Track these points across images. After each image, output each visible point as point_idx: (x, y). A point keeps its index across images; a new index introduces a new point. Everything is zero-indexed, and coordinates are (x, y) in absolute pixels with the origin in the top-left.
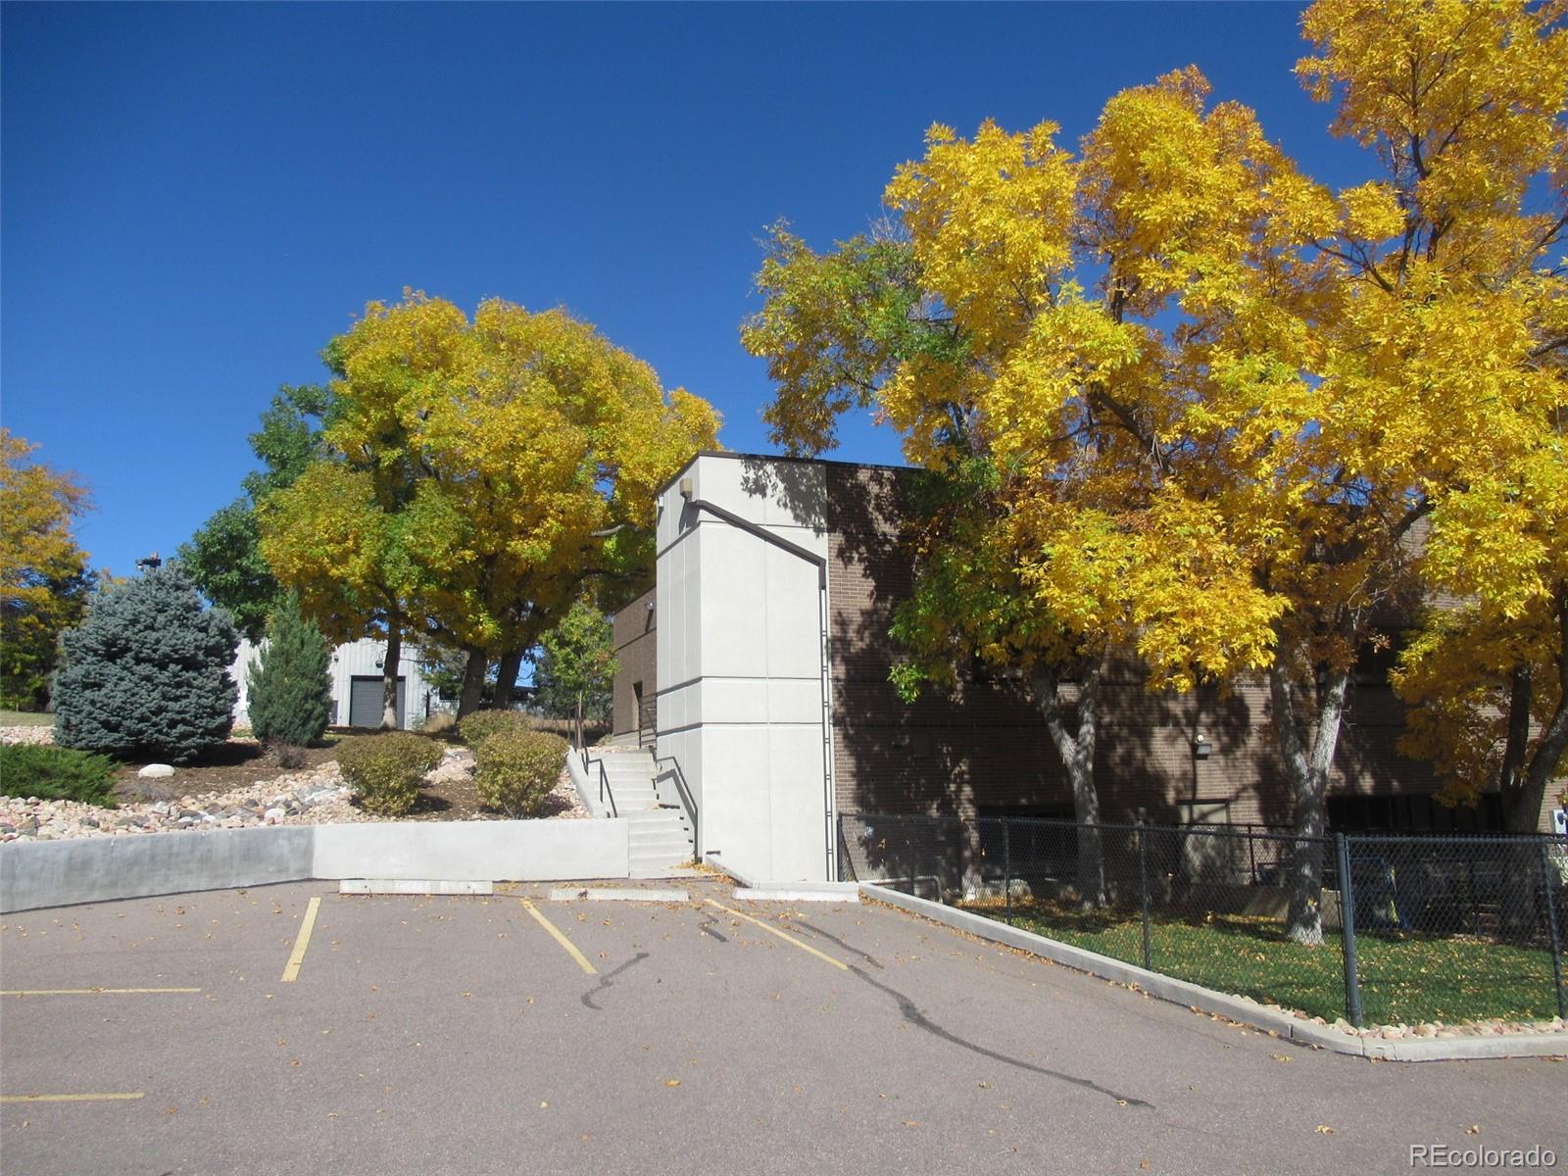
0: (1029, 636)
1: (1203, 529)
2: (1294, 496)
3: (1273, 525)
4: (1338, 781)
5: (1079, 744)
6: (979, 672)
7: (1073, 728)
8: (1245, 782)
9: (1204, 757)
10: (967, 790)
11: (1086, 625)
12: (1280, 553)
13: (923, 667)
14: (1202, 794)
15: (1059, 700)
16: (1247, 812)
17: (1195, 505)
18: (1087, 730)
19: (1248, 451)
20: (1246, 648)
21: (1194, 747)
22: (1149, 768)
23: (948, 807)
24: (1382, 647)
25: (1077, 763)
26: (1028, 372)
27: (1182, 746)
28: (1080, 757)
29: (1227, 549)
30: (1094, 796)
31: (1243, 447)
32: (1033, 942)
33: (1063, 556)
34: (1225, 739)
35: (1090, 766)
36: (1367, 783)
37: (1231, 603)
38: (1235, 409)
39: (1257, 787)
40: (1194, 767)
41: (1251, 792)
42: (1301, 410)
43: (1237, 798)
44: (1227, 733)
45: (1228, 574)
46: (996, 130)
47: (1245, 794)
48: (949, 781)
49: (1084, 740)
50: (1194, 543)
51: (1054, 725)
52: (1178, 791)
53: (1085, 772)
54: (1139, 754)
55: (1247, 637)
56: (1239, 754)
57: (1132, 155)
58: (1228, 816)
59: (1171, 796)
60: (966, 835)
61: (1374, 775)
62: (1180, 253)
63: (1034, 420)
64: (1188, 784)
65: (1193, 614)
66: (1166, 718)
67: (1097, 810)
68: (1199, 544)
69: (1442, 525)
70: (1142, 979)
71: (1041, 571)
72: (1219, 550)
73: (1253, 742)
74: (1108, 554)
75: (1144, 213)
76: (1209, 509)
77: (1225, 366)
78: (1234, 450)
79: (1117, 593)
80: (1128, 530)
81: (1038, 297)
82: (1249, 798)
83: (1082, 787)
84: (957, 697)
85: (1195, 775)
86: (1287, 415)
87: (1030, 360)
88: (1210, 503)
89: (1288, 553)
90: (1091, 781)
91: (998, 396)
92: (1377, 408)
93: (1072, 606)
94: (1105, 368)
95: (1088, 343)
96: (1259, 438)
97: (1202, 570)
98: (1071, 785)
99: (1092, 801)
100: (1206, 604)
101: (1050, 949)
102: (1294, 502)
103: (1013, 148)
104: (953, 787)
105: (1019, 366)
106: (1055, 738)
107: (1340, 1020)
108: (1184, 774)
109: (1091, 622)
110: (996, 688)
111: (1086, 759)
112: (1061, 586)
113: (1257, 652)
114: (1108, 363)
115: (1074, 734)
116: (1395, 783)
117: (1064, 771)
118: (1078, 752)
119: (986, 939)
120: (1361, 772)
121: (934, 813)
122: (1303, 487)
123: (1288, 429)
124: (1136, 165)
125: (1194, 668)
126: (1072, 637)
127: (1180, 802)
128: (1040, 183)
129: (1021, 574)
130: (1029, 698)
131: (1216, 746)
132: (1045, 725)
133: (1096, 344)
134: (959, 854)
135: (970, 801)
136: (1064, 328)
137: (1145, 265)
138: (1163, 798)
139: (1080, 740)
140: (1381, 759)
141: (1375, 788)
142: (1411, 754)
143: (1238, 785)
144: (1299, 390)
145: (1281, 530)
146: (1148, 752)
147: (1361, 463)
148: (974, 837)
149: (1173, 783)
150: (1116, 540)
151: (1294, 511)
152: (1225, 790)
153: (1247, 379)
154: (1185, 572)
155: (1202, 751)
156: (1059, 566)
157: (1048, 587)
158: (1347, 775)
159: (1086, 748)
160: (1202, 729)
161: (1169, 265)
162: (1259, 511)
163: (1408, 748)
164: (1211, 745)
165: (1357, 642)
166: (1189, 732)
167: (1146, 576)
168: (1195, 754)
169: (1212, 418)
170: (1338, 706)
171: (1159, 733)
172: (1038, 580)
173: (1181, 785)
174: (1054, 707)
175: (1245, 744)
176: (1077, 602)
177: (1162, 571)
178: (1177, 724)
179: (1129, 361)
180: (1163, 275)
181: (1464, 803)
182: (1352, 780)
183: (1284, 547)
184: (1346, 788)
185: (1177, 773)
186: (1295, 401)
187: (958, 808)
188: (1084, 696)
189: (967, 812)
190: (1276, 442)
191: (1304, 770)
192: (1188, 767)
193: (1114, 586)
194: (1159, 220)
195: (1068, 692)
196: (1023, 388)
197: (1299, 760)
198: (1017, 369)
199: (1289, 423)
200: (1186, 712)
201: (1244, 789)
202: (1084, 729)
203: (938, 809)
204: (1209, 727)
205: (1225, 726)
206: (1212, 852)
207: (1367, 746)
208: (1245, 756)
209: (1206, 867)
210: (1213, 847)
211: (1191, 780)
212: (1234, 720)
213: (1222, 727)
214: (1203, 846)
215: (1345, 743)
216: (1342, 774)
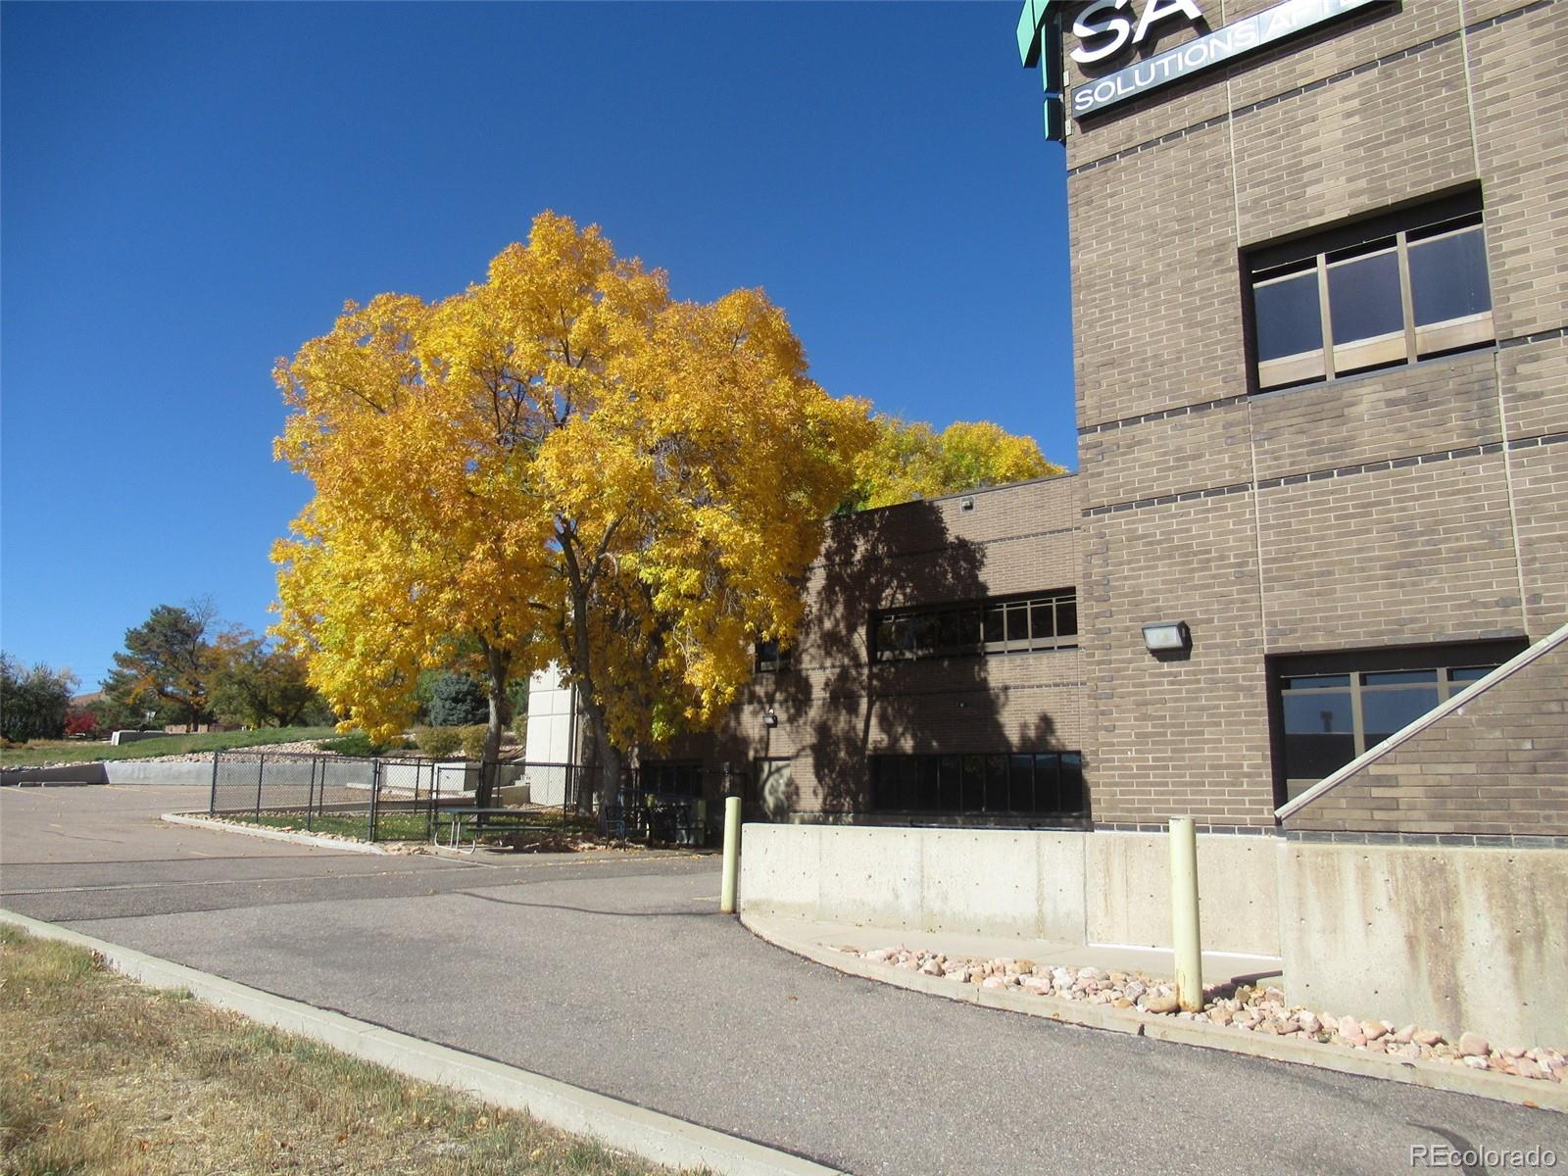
4: (880, 742)
8: (804, 743)
9: (775, 725)
14: (772, 753)
16: (804, 767)
22: (738, 733)
27: (762, 718)
34: (792, 711)
36: (907, 744)
39: (813, 747)
40: (768, 733)
41: (808, 752)
43: (797, 756)
44: (794, 706)
47: (803, 753)
52: (756, 751)
54: (733, 724)
56: (801, 722)
58: (791, 771)
59: (751, 754)
61: (914, 737)
64: (763, 746)
66: (753, 699)
73: (814, 712)
82: (807, 756)
85: (768, 739)
108: (761, 739)
116: (935, 744)
120: (903, 734)
127: (759, 759)
131: (785, 717)
138: (746, 754)
141: (914, 748)
143: (799, 746)
146: (739, 723)
149: (754, 745)
152: (787, 749)
158: (889, 736)
160: (776, 705)
164: (781, 716)
166: (767, 707)
171: (748, 709)
173: (759, 746)
175: (806, 713)
178: (760, 702)
182: (894, 740)
184: (887, 748)
185: (757, 737)
192: (764, 733)
200: (767, 694)
201: (803, 749)
204: (781, 704)
205: (793, 701)
206: (782, 797)
207: (910, 711)
208: (805, 723)
209: (777, 807)
210: (783, 793)
211: (765, 742)
212: (800, 696)
213: (790, 703)
214: (776, 791)
215: (890, 710)
216: (885, 737)
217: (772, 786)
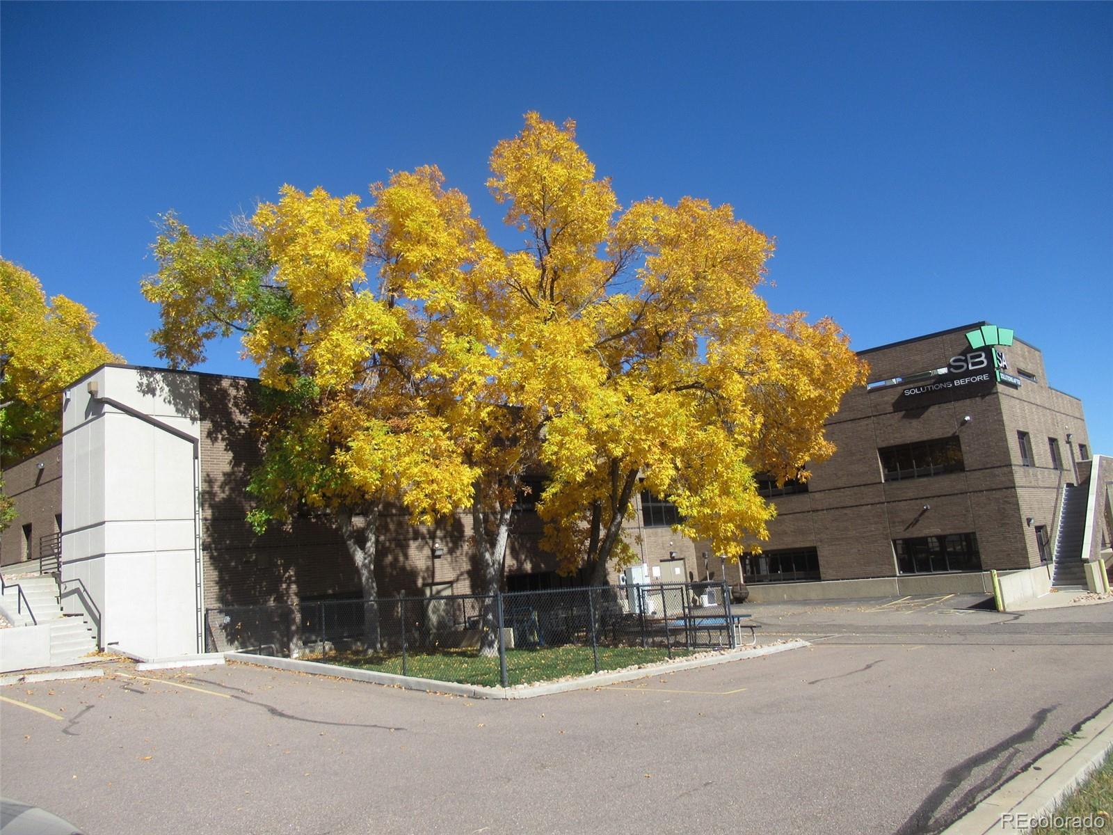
0: (335, 490)
1: (437, 432)
2: (484, 414)
3: (473, 431)
4: (512, 566)
5: (366, 554)
6: (303, 511)
7: (362, 543)
8: (462, 570)
9: (439, 557)
10: (294, 587)
11: (374, 487)
12: (476, 445)
13: (269, 511)
14: (437, 579)
15: (353, 526)
16: (464, 587)
17: (433, 419)
18: (371, 546)
19: (460, 391)
20: (460, 499)
21: (433, 551)
22: (408, 568)
23: (280, 598)
24: (528, 493)
25: (364, 565)
26: (340, 339)
27: (427, 551)
28: (367, 561)
29: (449, 443)
30: (374, 585)
31: (457, 389)
32: (340, 671)
33: (361, 448)
34: (450, 545)
35: (372, 567)
36: (528, 566)
37: (452, 474)
38: (453, 367)
39: (469, 572)
40: (433, 563)
41: (466, 576)
42: (486, 371)
43: (457, 580)
44: (452, 541)
45: (450, 457)
46: (323, 193)
47: (462, 578)
48: (281, 582)
49: (369, 551)
50: (432, 440)
51: (351, 542)
52: (424, 579)
53: (369, 571)
54: (402, 558)
55: (460, 494)
56: (458, 553)
57: (401, 220)
58: (452, 591)
59: (420, 582)
60: (293, 616)
61: (531, 562)
62: (426, 280)
63: (344, 369)
64: (430, 574)
65: (432, 481)
66: (417, 535)
67: (376, 593)
68: (435, 441)
69: (550, 434)
70: (401, 681)
71: (348, 457)
72: (446, 444)
73: (466, 547)
74: (386, 447)
75: (408, 254)
76: (440, 422)
77: (450, 342)
78: (453, 390)
79: (391, 469)
80: (396, 431)
81: (347, 294)
82: (464, 579)
83: (367, 579)
84: (288, 528)
85: (434, 568)
86: (480, 373)
87: (342, 332)
88: (441, 419)
89: (480, 445)
90: (373, 576)
91: (323, 353)
92: (522, 373)
93: (366, 478)
94: (385, 341)
95: (375, 327)
96: (466, 384)
97: (436, 455)
98: (360, 579)
99: (373, 588)
100: (439, 477)
101: (350, 673)
102: (484, 417)
103: (334, 205)
104: (284, 586)
105: (335, 335)
106: (352, 550)
107: (498, 686)
108: (428, 568)
109: (376, 486)
110: (313, 520)
111: (370, 562)
112: (358, 465)
113: (465, 500)
114: (387, 339)
115: (363, 548)
116: (543, 566)
117: (356, 571)
118: (365, 559)
119: (312, 674)
120: (525, 560)
121: (272, 603)
122: (488, 409)
123: (480, 380)
124: (402, 226)
125: (434, 510)
126: (361, 490)
127: (425, 585)
128: (349, 229)
129: (336, 459)
130: (334, 526)
131: (445, 549)
132: (344, 543)
133: (380, 327)
134: (288, 628)
135: (296, 594)
136: (361, 316)
137: (407, 285)
138: (415, 582)
139: (367, 550)
140: (534, 554)
141: (532, 569)
142: (546, 549)
143: (458, 572)
144: (484, 360)
145: (477, 434)
146: (407, 557)
147: (514, 399)
148: (298, 617)
149: (421, 574)
150: (391, 439)
151: (484, 422)
152: (450, 576)
153: (460, 350)
154: (427, 458)
155: (438, 553)
156: (357, 453)
157: (352, 466)
158: (517, 561)
159: (370, 556)
160: (438, 540)
161: (420, 286)
162: (466, 421)
163: (544, 546)
164: (443, 550)
165: (516, 491)
166: (430, 542)
167: (407, 459)
168: (434, 556)
169: (442, 370)
170: (507, 525)
171: (413, 545)
172: (346, 462)
173: (426, 575)
174: (350, 531)
175: (462, 546)
176: (369, 475)
177: (415, 457)
178: (424, 538)
179: (398, 338)
180: (417, 292)
181: (571, 574)
182: (520, 563)
183: (479, 442)
184: (516, 570)
185: (424, 567)
186: (484, 366)
187: (288, 599)
188: (368, 524)
189: (294, 601)
190: (474, 387)
191: (490, 562)
192: (430, 563)
193: (389, 465)
194: (415, 261)
195: (358, 522)
196: (338, 350)
197: (487, 555)
198: (334, 338)
199: (481, 378)
200: (429, 532)
201: (462, 574)
202: (369, 544)
203: (274, 601)
204: (441, 539)
205: (451, 537)
206: (443, 613)
207: (528, 545)
208: (462, 554)
209: (439, 623)
210: (444, 611)
211: (431, 571)
212: (456, 533)
213: (448, 539)
214: (438, 610)
215: (516, 543)
216: (515, 562)
217: (435, 606)
